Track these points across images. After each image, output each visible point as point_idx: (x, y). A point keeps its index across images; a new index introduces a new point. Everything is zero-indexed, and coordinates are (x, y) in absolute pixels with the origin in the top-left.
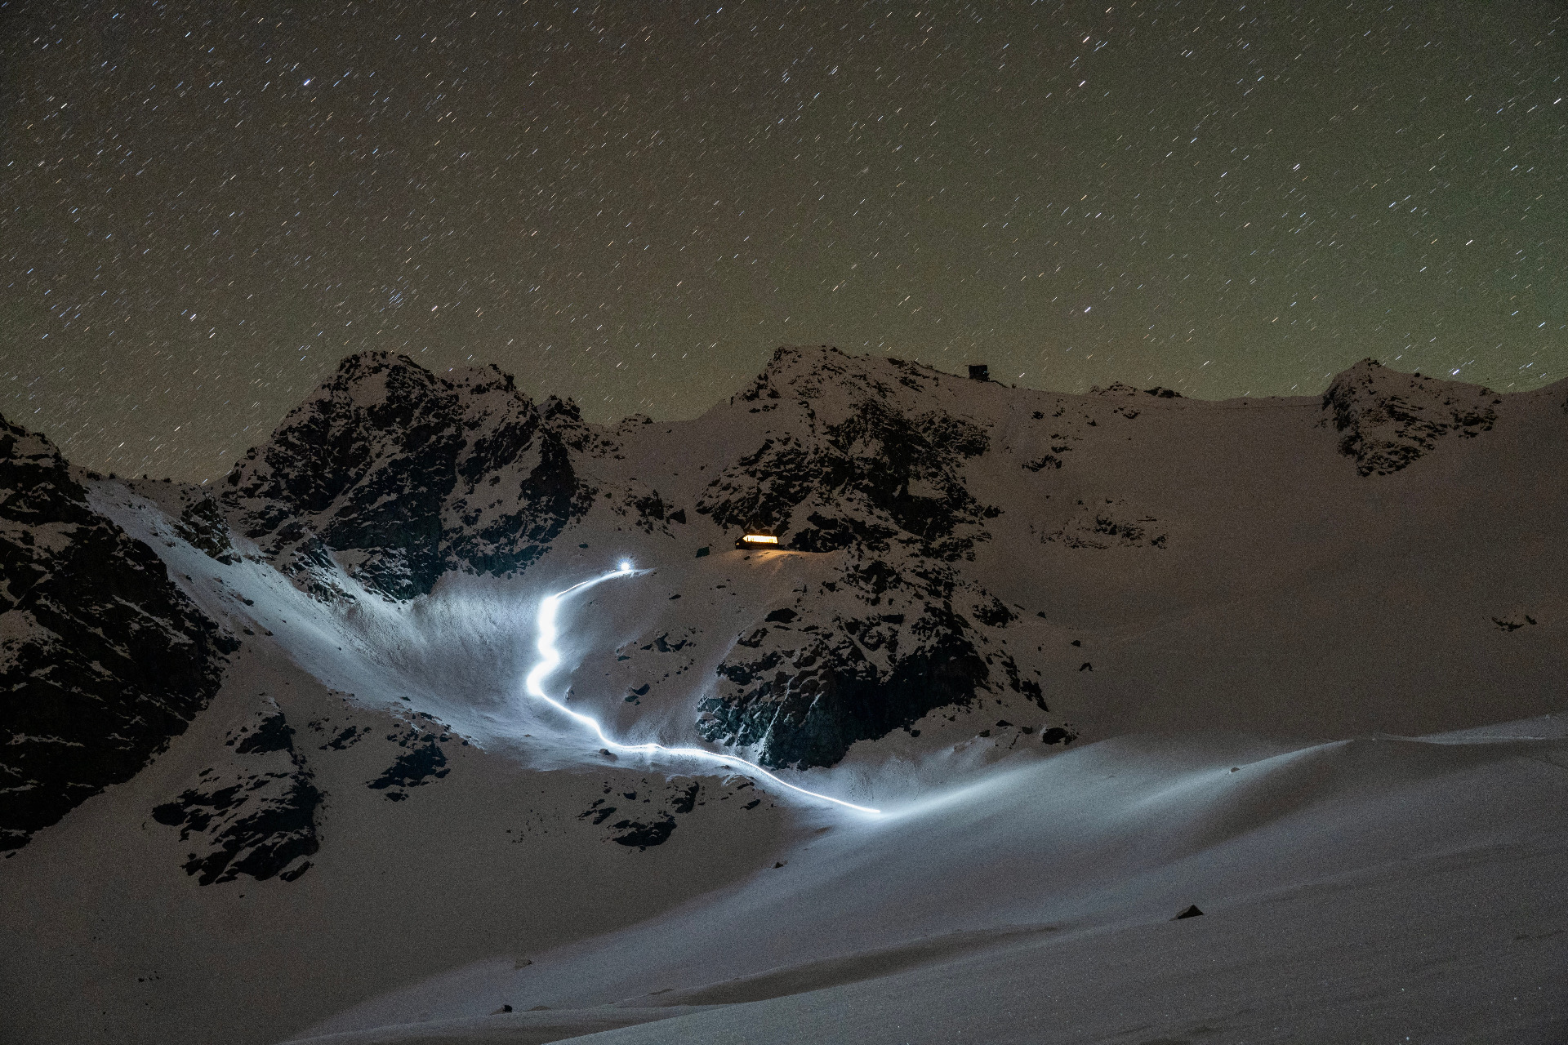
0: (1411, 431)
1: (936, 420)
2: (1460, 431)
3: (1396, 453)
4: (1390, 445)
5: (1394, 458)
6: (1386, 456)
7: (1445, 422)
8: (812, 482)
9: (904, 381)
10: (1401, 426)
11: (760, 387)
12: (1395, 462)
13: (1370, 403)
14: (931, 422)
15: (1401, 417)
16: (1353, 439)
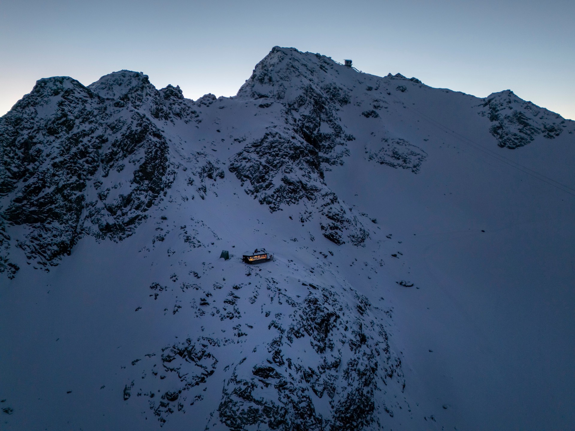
0: (525, 130)
1: (332, 88)
2: (546, 134)
3: (517, 139)
4: (515, 135)
5: (516, 141)
6: (513, 139)
7: (539, 128)
8: (285, 158)
9: (321, 67)
10: (521, 127)
11: (265, 74)
12: (516, 143)
13: (510, 113)
14: (330, 89)
15: (521, 123)
16: (499, 128)
